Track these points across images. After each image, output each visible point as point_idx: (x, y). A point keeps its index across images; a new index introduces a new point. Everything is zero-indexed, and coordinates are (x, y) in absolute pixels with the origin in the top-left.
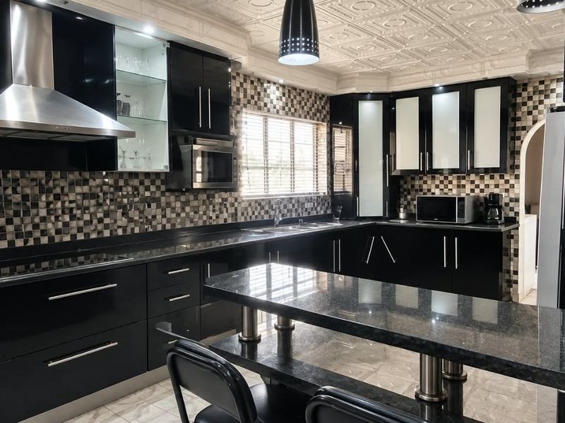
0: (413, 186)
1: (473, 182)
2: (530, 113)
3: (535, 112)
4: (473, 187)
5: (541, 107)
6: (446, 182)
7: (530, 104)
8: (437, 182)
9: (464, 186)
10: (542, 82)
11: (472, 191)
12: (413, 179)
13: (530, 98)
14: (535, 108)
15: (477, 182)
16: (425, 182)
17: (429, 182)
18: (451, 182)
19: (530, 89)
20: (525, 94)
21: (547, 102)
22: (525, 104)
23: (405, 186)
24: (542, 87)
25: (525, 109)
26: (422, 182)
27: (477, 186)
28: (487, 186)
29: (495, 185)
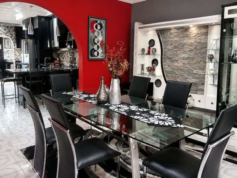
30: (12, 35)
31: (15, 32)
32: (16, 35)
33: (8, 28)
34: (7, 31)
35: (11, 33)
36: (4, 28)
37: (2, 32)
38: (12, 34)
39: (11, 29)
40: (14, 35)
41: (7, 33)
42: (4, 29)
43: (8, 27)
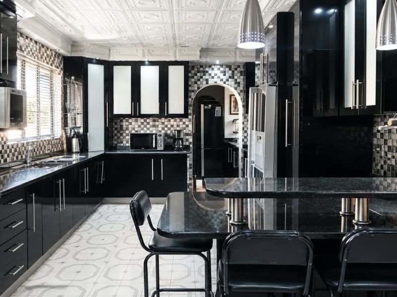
0: (122, 126)
1: (163, 123)
2: (196, 83)
3: (199, 83)
4: (163, 126)
5: (201, 80)
6: (145, 123)
7: (196, 77)
8: (139, 124)
9: (158, 126)
10: (201, 67)
11: (163, 129)
12: (122, 121)
13: (196, 75)
14: (199, 80)
15: (166, 123)
16: (131, 124)
17: (133, 123)
18: (148, 123)
19: (196, 69)
20: (193, 72)
21: (204, 77)
22: (193, 77)
23: (116, 126)
24: (201, 69)
25: (193, 80)
26: (127, 123)
27: (166, 126)
28: (172, 126)
29: (177, 125)
30: (239, 83)
31: (245, 77)
32: (245, 83)
33: (230, 69)
34: (227, 74)
35: (236, 80)
36: (222, 69)
37: (219, 77)
38: (238, 80)
39: (236, 69)
40: (242, 83)
41: (228, 80)
42: (222, 72)
43: (229, 67)
